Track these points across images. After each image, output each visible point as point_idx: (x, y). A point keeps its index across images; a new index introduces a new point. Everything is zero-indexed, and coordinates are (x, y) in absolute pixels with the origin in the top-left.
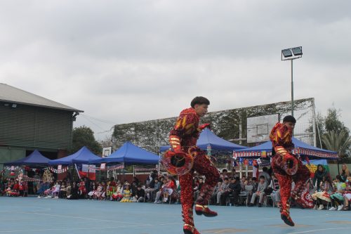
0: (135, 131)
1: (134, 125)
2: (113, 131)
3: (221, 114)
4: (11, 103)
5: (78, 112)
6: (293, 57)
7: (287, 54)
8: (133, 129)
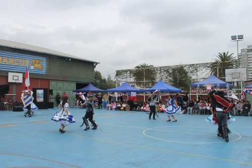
0: (130, 73)
1: (130, 70)
2: (116, 73)
3: (185, 66)
4: (68, 58)
5: (97, 63)
6: (237, 40)
7: (234, 38)
8: (129, 72)
